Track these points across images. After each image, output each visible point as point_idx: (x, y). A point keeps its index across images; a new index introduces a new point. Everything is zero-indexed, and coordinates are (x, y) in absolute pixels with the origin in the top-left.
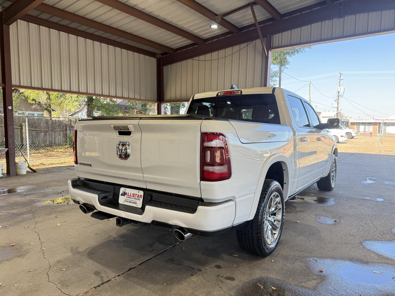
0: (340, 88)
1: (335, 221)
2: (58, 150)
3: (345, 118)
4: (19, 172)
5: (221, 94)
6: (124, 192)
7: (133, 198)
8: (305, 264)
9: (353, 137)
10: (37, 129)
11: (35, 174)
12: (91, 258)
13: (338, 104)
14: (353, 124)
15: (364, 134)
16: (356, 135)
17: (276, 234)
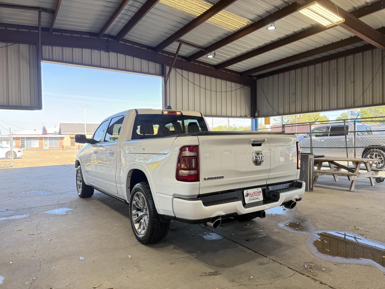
6: (247, 193)
7: (255, 196)
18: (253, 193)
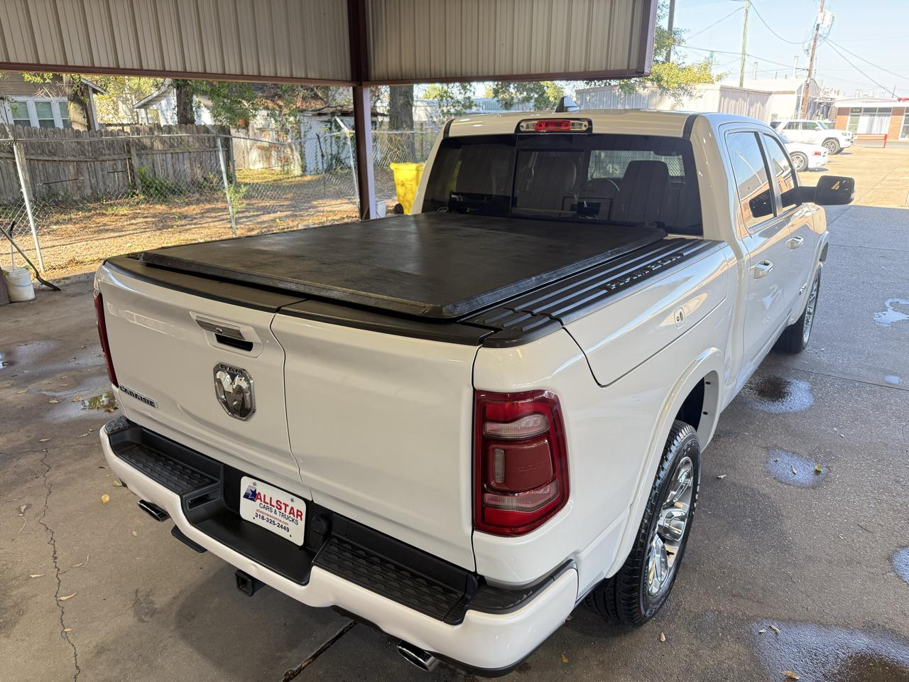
0: (821, 14)
1: (817, 472)
2: (116, 210)
3: (825, 93)
4: (15, 293)
5: (528, 127)
6: (253, 490)
7: (278, 513)
8: (748, 646)
9: (842, 149)
10: (56, 159)
11: (56, 296)
12: (184, 636)
13: (811, 60)
14: (843, 111)
15: (867, 139)
16: (849, 143)
17: (673, 554)
18: (274, 503)
